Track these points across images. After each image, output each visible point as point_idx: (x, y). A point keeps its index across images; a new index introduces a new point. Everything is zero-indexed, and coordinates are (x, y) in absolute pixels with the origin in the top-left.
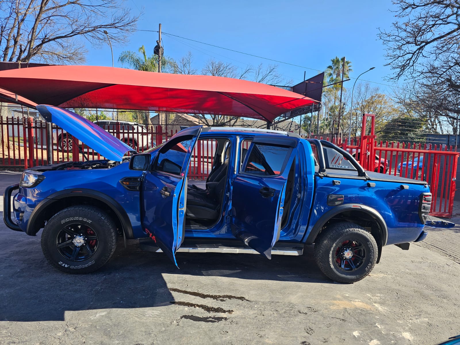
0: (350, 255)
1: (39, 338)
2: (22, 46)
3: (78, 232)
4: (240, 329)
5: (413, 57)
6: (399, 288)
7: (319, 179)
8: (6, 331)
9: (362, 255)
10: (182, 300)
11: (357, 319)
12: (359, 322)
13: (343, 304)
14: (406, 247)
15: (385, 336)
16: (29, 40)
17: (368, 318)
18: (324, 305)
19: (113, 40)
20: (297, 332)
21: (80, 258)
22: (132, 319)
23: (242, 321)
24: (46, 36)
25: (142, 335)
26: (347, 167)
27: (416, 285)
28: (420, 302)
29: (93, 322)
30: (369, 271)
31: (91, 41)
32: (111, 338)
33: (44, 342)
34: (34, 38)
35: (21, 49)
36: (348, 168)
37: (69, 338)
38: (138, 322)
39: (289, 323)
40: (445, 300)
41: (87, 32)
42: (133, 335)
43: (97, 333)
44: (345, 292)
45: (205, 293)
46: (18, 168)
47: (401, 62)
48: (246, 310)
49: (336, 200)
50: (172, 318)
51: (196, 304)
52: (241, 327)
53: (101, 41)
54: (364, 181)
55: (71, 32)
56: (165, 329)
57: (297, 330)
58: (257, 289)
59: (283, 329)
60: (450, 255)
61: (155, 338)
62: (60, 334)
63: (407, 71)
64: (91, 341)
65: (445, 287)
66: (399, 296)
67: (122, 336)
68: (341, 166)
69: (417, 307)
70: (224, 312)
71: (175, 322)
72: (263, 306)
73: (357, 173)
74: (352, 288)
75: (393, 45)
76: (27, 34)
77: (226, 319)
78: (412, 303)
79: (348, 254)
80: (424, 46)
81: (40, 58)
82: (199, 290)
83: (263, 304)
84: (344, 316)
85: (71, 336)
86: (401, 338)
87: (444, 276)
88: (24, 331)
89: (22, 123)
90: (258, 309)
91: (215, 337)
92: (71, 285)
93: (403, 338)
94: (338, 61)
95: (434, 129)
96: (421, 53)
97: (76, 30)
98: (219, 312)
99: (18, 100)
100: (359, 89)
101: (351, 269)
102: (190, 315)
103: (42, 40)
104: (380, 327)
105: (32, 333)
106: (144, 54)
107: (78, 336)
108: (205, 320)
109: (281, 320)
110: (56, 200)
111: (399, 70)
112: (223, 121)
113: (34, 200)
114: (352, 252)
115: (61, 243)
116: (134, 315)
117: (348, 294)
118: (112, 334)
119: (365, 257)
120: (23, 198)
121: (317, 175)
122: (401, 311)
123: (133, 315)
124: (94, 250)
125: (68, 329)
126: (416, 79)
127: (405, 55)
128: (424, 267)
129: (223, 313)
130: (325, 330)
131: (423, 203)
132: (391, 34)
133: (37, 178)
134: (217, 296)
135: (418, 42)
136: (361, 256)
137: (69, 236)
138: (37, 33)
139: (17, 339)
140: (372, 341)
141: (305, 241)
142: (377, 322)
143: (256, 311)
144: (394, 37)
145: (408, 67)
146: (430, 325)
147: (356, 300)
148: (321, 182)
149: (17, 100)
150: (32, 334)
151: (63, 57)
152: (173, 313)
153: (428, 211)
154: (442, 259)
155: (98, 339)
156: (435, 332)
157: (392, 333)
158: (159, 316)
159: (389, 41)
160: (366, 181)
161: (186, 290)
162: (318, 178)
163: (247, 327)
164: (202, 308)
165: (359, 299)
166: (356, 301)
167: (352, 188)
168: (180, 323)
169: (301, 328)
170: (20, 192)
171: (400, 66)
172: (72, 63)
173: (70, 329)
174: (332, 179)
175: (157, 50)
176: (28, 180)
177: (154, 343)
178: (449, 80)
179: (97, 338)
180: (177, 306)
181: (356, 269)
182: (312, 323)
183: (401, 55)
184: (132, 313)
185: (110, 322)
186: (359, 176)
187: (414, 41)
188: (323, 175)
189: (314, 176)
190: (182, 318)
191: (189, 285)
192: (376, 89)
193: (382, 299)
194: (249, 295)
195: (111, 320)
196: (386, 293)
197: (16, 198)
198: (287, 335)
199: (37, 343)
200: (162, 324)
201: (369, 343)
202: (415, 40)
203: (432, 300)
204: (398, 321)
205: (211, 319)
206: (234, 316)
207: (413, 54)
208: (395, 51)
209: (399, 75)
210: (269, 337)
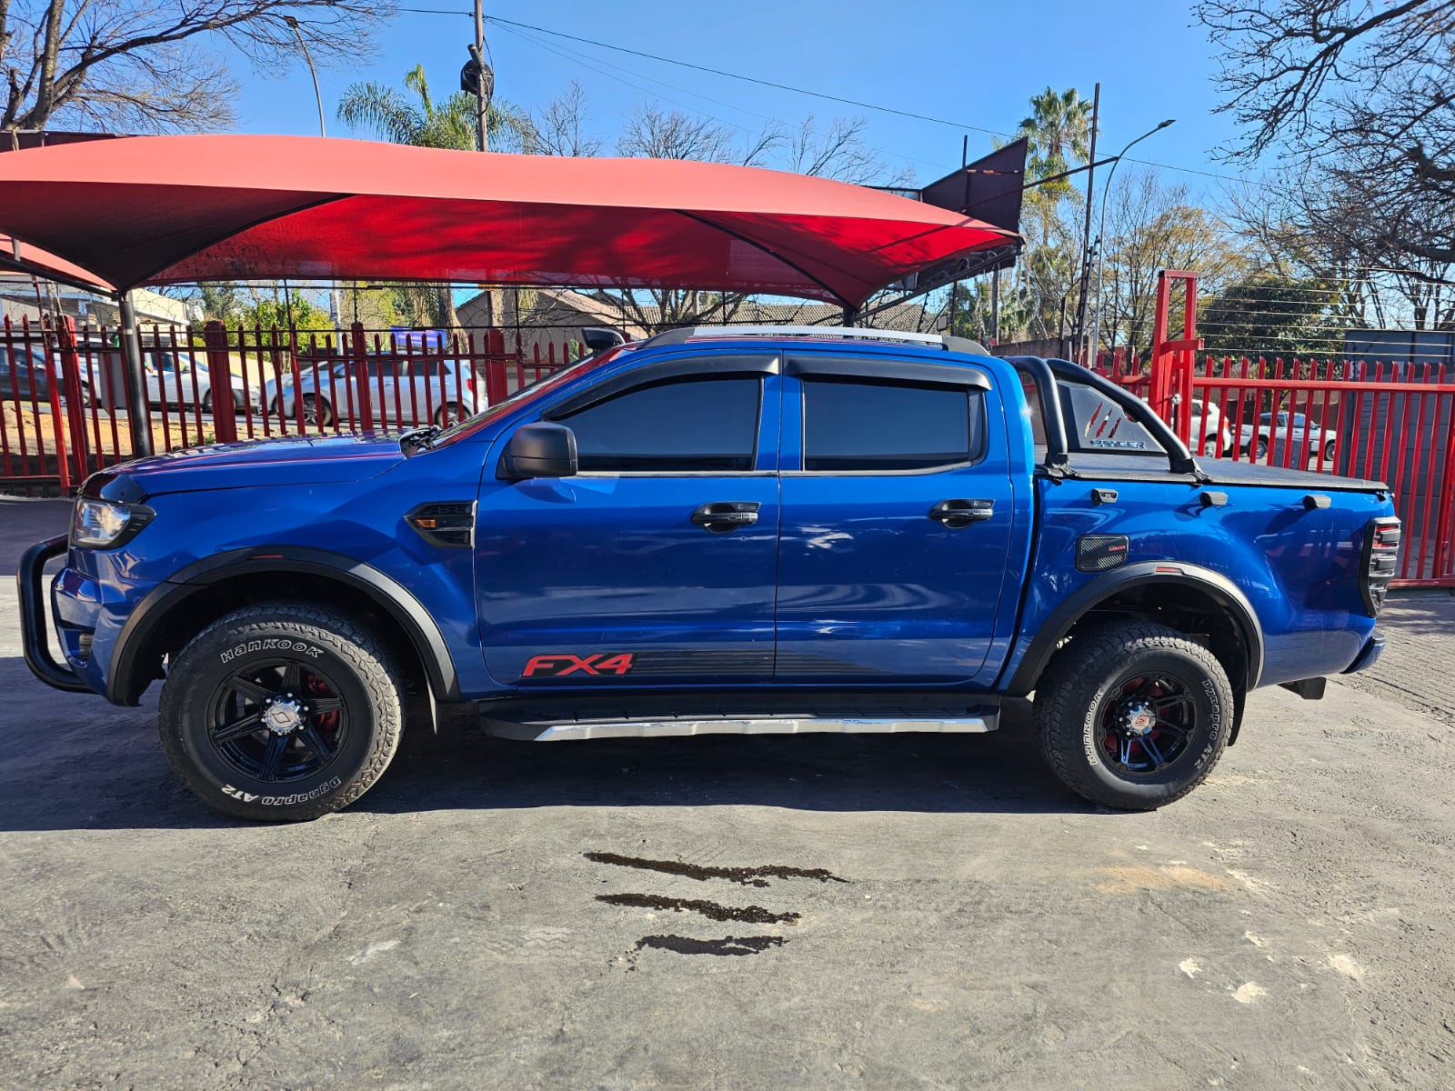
0: (1147, 724)
1: (192, 1033)
2: (18, 77)
3: (277, 689)
4: (828, 972)
5: (1306, 81)
6: (1298, 816)
7: (1049, 487)
8: (80, 1019)
9: (1186, 720)
10: (634, 889)
11: (1185, 920)
12: (1193, 932)
13: (1135, 877)
14: (1313, 690)
15: (1280, 971)
16: (40, 52)
17: (1217, 915)
18: (1077, 884)
19: (321, 46)
20: (1007, 970)
21: (290, 769)
22: (482, 958)
23: (831, 946)
24: (94, 38)
25: (523, 1009)
26: (1135, 444)
27: (1345, 805)
28: (1368, 857)
29: (358, 973)
30: (1206, 770)
31: (250, 50)
32: (423, 1020)
33: (209, 1046)
34: (56, 45)
35: (13, 86)
36: (1139, 449)
37: (290, 1031)
38: (505, 965)
39: (979, 943)
40: (1440, 849)
41: (234, 21)
42: (494, 1009)
43: (376, 1009)
44: (1136, 840)
45: (704, 864)
46: (40, 484)
47: (1266, 97)
48: (840, 910)
49: (1103, 552)
50: (610, 948)
51: (679, 900)
52: (831, 965)
53: (282, 51)
54: (1189, 487)
55: (178, 23)
56: (592, 983)
57: (1006, 966)
58: (860, 842)
59: (962, 963)
60: (1437, 709)
61: (566, 1015)
62: (257, 1018)
63: (1288, 127)
64: (360, 1034)
65: (1434, 808)
66: (1301, 842)
67: (459, 1013)
68: (1118, 444)
69: (1361, 874)
70: (772, 919)
71: (620, 959)
72: (890, 895)
73: (1165, 463)
74: (1154, 823)
75: (1244, 41)
76: (29, 31)
77: (779, 941)
78: (1344, 862)
79: (1141, 721)
80: (1342, 42)
81: (79, 113)
82: (681, 854)
83: (889, 889)
84: (1144, 916)
85: (296, 1024)
86: (1328, 973)
87: (1429, 773)
88: (139, 1015)
89: (40, 335)
90: (875, 904)
91: (754, 1003)
92: (271, 858)
93: (1335, 973)
94: (1052, 102)
95: (1357, 314)
96: (1330, 66)
97: (197, 15)
98: (754, 921)
99: (21, 258)
100: (1124, 193)
101: (1152, 767)
102: (666, 935)
103: (82, 51)
104: (1258, 944)
105: (164, 1019)
106: (424, 94)
107: (318, 1019)
108: (716, 948)
109: (950, 937)
110: (197, 588)
111: (1260, 124)
112: (691, 310)
113: (123, 588)
114: (1151, 714)
115: (224, 727)
116: (489, 945)
117: (1148, 846)
118: (427, 1010)
119: (1192, 727)
120: (83, 584)
121: (1041, 473)
122: (1313, 889)
123: (484, 945)
124: (335, 744)
125: (281, 1000)
126: (1313, 153)
127: (1281, 73)
128: (1364, 750)
129: (768, 925)
130: (1091, 960)
131: (1375, 551)
132: (1236, 4)
133: (127, 517)
134: (743, 870)
135: (1322, 29)
136: (1180, 724)
137: (248, 702)
138: (63, 30)
139: (119, 1041)
140: (1242, 987)
141: (1004, 685)
142: (1247, 926)
143: (871, 913)
144: (1247, 15)
145: (1289, 115)
146: (1409, 928)
147: (1173, 862)
148: (1057, 497)
149: (17, 259)
150: (167, 1023)
151: (158, 110)
152: (613, 933)
153: (1387, 575)
154: (1415, 723)
155: (384, 1027)
156: (1426, 949)
157: (1297, 958)
158: (569, 945)
159: (1230, 29)
160: (1197, 487)
161: (642, 857)
162: (1046, 482)
163: (851, 963)
164: (702, 912)
165: (1183, 859)
166: (1173, 866)
167: (1151, 511)
168: (638, 962)
169: (1018, 957)
170: (71, 563)
171: (1263, 111)
172: (187, 129)
173: (287, 999)
174: (1091, 486)
175: (471, 76)
176: (98, 525)
177: (564, 1029)
178: (1416, 154)
179: (380, 1024)
180: (620, 910)
181: (1166, 766)
182: (1050, 941)
183: (1268, 75)
184: (479, 940)
185: (411, 972)
186: (1173, 470)
187: (1308, 26)
188: (1061, 475)
189: (1031, 477)
190: (640, 944)
191: (648, 841)
192: (1179, 190)
193: (1251, 855)
194: (843, 863)
195: (417, 964)
196: (1260, 834)
197: (60, 586)
198: (977, 984)
199: (186, 1050)
200: (582, 970)
201: (1233, 995)
202: (1314, 23)
203: (1400, 849)
204: (1310, 921)
205: (732, 945)
206: (804, 931)
207: (1307, 70)
208: (1248, 62)
209: (1259, 144)
210: (923, 991)
